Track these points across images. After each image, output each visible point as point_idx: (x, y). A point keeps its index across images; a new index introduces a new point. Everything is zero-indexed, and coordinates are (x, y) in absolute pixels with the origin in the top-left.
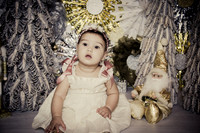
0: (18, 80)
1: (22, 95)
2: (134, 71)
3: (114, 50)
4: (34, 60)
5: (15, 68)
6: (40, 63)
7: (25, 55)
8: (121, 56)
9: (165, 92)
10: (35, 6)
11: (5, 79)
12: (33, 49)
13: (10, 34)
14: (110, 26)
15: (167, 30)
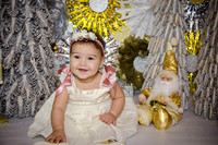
0: (15, 84)
1: (20, 100)
2: (141, 74)
3: (120, 51)
4: (33, 62)
5: (12, 70)
6: (39, 65)
7: (22, 56)
8: (127, 58)
9: (175, 96)
11: (1, 83)
12: (32, 49)
13: (6, 34)
14: (116, 24)
15: (177, 29)
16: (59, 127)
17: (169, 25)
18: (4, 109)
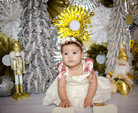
0: (32, 73)
1: (36, 83)
4: (42, 59)
5: (30, 65)
6: (46, 61)
7: (36, 56)
10: (42, 24)
11: (24, 72)
12: (42, 51)
13: (26, 43)
15: (124, 36)
16: (65, 98)
17: (120, 34)
18: (27, 89)
